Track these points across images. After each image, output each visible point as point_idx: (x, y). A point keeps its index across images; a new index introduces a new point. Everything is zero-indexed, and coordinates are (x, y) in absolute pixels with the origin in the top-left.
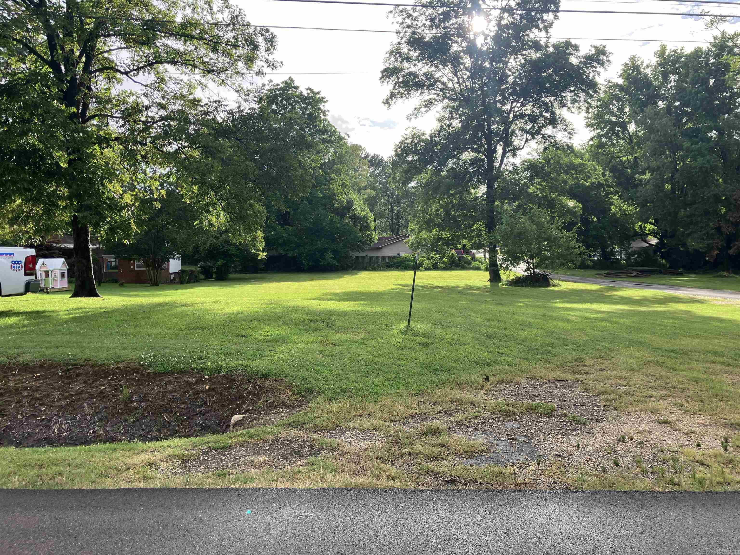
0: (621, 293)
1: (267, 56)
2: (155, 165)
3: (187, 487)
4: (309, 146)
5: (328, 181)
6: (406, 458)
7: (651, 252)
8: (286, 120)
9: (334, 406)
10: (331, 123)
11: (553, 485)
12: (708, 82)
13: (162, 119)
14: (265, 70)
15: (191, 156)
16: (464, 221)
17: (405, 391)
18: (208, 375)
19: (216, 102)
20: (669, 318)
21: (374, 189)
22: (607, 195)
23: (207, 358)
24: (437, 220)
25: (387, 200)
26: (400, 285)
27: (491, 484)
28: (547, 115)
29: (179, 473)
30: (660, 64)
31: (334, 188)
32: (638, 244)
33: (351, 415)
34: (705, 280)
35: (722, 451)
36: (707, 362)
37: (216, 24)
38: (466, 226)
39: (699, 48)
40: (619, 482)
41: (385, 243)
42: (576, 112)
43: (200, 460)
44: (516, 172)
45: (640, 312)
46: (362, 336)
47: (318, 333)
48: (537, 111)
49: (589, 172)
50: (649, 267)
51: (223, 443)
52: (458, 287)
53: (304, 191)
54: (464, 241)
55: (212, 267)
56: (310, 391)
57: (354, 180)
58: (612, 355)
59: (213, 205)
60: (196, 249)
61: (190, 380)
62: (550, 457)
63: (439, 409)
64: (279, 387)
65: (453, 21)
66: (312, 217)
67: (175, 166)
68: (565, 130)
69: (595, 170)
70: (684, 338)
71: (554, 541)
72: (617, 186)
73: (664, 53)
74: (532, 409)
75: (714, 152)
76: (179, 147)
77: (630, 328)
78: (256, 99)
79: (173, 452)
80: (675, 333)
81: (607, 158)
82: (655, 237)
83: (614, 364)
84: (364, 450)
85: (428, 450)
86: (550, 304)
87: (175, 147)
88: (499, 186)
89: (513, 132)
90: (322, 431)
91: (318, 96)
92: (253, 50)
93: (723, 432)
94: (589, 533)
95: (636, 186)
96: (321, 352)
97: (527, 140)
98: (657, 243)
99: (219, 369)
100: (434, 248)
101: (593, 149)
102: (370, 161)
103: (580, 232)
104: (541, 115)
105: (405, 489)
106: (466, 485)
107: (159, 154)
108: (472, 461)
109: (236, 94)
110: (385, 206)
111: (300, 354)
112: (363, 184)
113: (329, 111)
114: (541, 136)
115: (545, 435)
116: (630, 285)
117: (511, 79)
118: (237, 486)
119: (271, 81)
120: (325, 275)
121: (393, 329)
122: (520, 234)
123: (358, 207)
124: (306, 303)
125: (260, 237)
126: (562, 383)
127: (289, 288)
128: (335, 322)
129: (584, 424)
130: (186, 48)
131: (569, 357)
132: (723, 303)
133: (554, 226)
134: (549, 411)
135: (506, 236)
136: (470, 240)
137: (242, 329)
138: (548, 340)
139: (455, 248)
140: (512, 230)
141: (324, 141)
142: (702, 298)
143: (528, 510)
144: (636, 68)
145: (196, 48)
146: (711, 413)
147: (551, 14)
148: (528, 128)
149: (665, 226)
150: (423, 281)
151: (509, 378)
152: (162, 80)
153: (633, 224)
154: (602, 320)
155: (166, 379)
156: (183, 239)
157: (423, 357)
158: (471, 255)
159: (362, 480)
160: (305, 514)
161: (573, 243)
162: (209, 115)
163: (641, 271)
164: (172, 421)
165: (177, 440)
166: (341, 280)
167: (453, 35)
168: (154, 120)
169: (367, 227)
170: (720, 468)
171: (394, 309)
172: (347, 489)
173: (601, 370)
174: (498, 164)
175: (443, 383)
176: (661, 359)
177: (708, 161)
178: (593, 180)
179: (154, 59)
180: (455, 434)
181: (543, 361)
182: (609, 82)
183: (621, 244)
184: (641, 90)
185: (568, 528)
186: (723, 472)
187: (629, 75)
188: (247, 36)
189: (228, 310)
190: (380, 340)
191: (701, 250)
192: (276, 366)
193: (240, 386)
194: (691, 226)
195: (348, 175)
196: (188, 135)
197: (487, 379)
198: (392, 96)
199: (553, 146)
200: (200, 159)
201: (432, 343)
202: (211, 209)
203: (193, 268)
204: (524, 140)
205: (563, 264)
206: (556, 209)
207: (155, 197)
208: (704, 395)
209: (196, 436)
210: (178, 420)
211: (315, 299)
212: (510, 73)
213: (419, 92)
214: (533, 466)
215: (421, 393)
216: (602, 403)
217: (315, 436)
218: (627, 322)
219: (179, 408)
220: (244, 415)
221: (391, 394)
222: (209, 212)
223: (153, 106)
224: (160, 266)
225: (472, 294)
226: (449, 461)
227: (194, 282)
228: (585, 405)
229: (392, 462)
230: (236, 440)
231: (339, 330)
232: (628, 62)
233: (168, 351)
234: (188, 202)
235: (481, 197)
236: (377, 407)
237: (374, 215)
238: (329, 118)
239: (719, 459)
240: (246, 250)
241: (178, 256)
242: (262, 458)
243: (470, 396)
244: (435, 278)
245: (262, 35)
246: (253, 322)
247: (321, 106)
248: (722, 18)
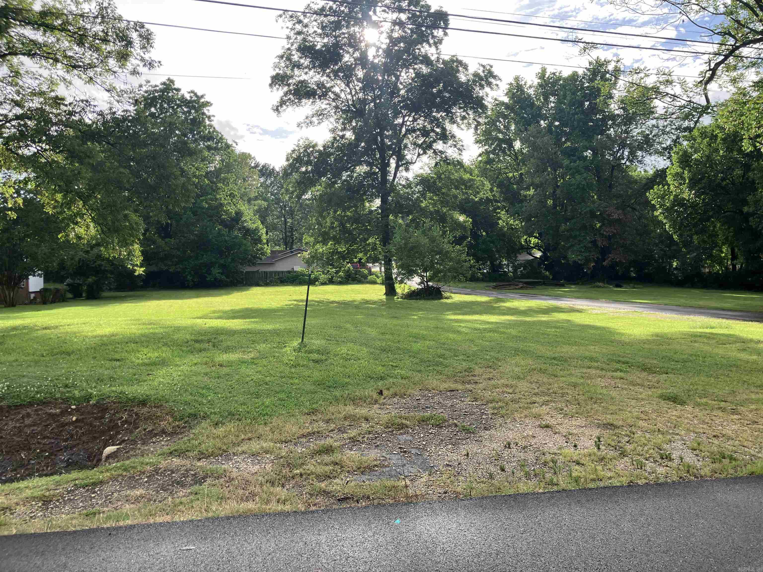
0: (508, 304)
1: (142, 54)
2: (8, 169)
3: (49, 531)
4: (192, 153)
5: (214, 191)
6: (298, 479)
7: (535, 265)
8: (166, 125)
9: (221, 431)
10: (217, 129)
11: (444, 495)
12: (582, 105)
13: (17, 117)
14: (141, 69)
15: (53, 160)
16: (359, 234)
17: (297, 411)
18: (75, 405)
19: (82, 101)
20: (551, 327)
21: (265, 200)
22: (495, 209)
23: (74, 386)
24: (332, 233)
25: (280, 212)
26: (295, 300)
27: (383, 499)
28: (438, 130)
29: (38, 517)
30: (540, 85)
31: (221, 198)
32: (524, 257)
33: (240, 439)
34: (584, 290)
35: (596, 450)
36: (583, 367)
37: (82, 16)
38: (361, 240)
39: (576, 72)
40: (504, 487)
41: (277, 257)
42: (466, 128)
43: (64, 500)
44: (409, 186)
45: (525, 322)
46: (252, 355)
47: (204, 354)
48: (429, 127)
49: (478, 188)
50: (533, 279)
51: (92, 479)
52: (354, 301)
53: (186, 201)
54: (360, 255)
55: (81, 285)
56: (194, 416)
57: (243, 190)
58: (500, 364)
59: (82, 216)
60: (62, 266)
61: (53, 411)
62: (441, 467)
63: (333, 426)
64: (159, 414)
65: (344, 30)
66: (197, 230)
67: (33, 171)
68: (455, 146)
69: (483, 185)
70: (564, 346)
71: (443, 549)
72: (503, 201)
73: (544, 76)
74: (423, 421)
75: (589, 170)
76: (38, 150)
77: (517, 338)
78: (131, 101)
79: (32, 493)
80: (556, 341)
81: (495, 174)
82: (539, 250)
83: (501, 373)
84: (253, 474)
85: (320, 470)
86: (443, 317)
87: (33, 149)
88: (392, 200)
89: (406, 146)
90: (207, 457)
91: (202, 100)
92: (127, 45)
93: (596, 432)
94: (475, 538)
95: (521, 201)
96: (206, 374)
97: (419, 155)
98: (541, 256)
99: (88, 397)
100: (330, 262)
101: (482, 165)
102: (261, 171)
103: (470, 246)
104: (433, 131)
105: (295, 512)
106: (358, 502)
107: (14, 157)
108: (364, 478)
109: (108, 94)
110: (278, 218)
111: (182, 378)
112: (252, 195)
113: (214, 116)
114: (432, 151)
115: (436, 446)
116: (517, 296)
117: (402, 92)
118: (108, 525)
119: (148, 82)
120: (211, 292)
121: (285, 347)
122: (412, 248)
123: (248, 218)
124: (189, 322)
125: (137, 251)
126: (453, 393)
127: (171, 306)
128: (222, 342)
129: (473, 433)
130: (46, 39)
131: (459, 368)
132: (599, 312)
133: (446, 240)
134: (441, 422)
135: (400, 249)
136: (366, 254)
137: (116, 352)
138: (440, 351)
139: (351, 262)
140: (405, 244)
141: (209, 148)
142: (581, 307)
143: (418, 521)
144: (520, 88)
145: (58, 40)
146: (586, 415)
147: (441, 30)
148: (420, 142)
149: (548, 240)
150: (319, 296)
151: (403, 391)
152: (17, 74)
153: (519, 237)
154: (490, 331)
155: (24, 412)
156: (45, 254)
157: (316, 375)
158: (367, 269)
159: (250, 505)
160: (187, 548)
161: (464, 257)
162: (74, 116)
163: (526, 283)
164: (31, 459)
165: (37, 479)
166: (231, 296)
167: (345, 45)
168: (7, 119)
169: (259, 240)
170: (593, 466)
171: (288, 325)
172: (234, 517)
173: (489, 379)
174: (392, 178)
175: (337, 400)
176: (543, 367)
177: (585, 179)
178: (481, 195)
179: (6, 50)
180: (348, 451)
181: (435, 372)
182: (496, 100)
183: (508, 258)
184: (524, 109)
185: (456, 535)
186: (596, 470)
187: (514, 94)
188: (119, 30)
189: (99, 332)
190: (271, 359)
191: (579, 262)
192: (155, 391)
193: (114, 415)
194: (571, 240)
195: (236, 184)
196: (49, 137)
197: (381, 393)
198: (282, 103)
199: (444, 161)
200: (65, 165)
201: (326, 360)
202: (79, 220)
203: (58, 286)
204: (417, 154)
205: (455, 277)
206: (447, 223)
207: (10, 206)
208: (581, 398)
209: (61, 473)
210: (38, 457)
211: (200, 318)
212: (401, 87)
213: (311, 100)
214: (425, 477)
215: (314, 412)
216: (490, 411)
217: (199, 464)
218: (513, 332)
219: (39, 443)
220: (118, 447)
221: (282, 414)
222: (77, 223)
223: (5, 102)
224: (17, 284)
225: (368, 308)
226: (342, 479)
227: (59, 301)
228: (474, 413)
229: (283, 484)
230: (108, 474)
231: (227, 350)
232: (513, 82)
233: (25, 380)
234: (50, 212)
235: (376, 210)
236: (268, 428)
237: (266, 227)
238: (214, 123)
239: (592, 457)
240: (122, 266)
241: (40, 272)
242: (139, 492)
243: (363, 411)
244: (332, 293)
245: (136, 30)
246: (129, 344)
247: (205, 110)
248: (594, 45)
